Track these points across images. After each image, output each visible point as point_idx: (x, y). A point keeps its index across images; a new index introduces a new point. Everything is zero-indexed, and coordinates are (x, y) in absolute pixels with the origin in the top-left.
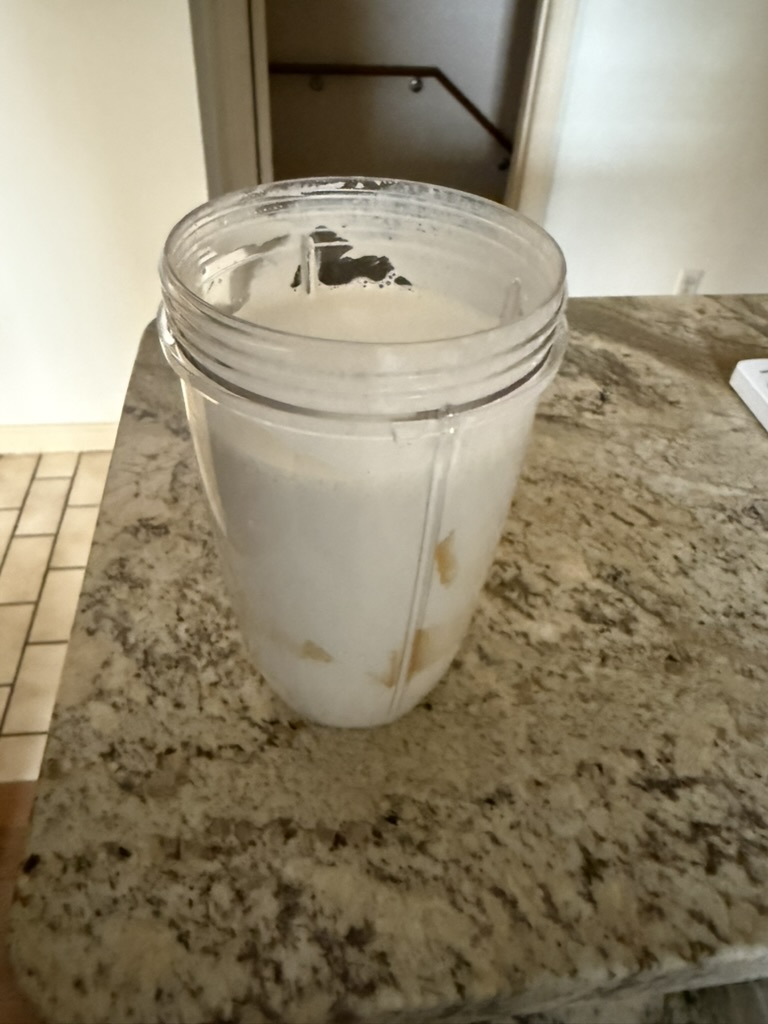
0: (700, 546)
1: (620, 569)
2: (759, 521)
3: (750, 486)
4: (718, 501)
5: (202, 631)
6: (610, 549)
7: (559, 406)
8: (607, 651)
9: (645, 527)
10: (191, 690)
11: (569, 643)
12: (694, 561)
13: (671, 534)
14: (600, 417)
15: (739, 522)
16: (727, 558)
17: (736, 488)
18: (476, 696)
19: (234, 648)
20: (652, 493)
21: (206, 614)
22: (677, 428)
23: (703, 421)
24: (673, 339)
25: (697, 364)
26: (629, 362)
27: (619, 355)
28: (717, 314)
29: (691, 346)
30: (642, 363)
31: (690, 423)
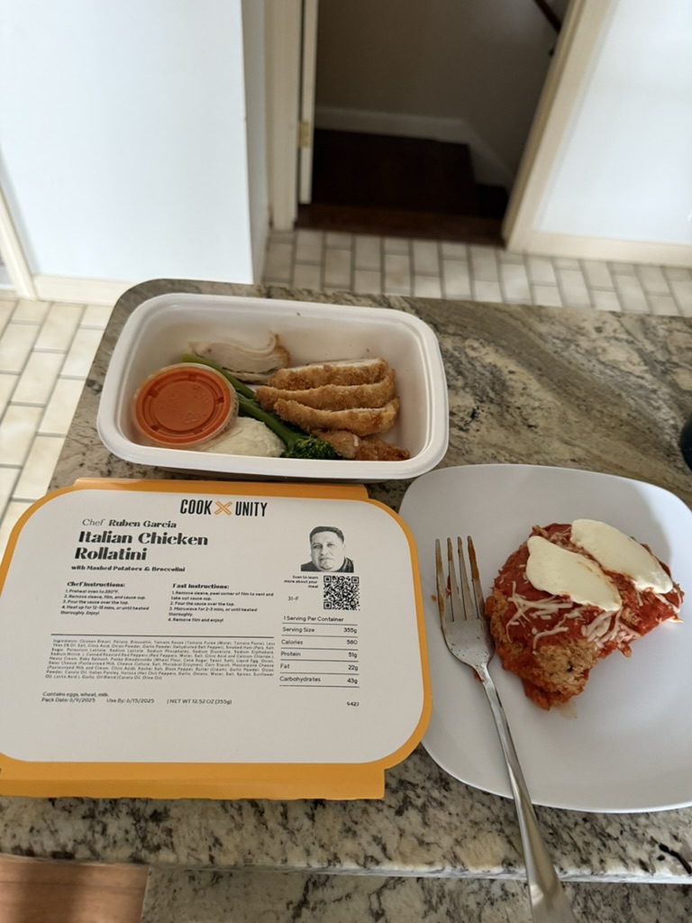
14: (462, 434)
22: (524, 453)
23: (550, 448)
24: (561, 359)
25: (570, 387)
26: (511, 379)
27: (505, 371)
28: (612, 334)
29: (573, 368)
30: (521, 382)
31: (537, 449)
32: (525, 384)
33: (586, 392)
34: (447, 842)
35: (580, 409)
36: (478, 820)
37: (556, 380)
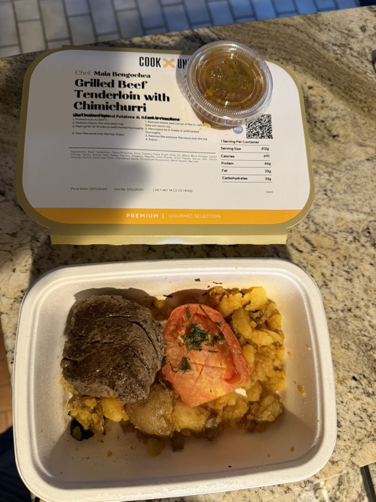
0: (336, 264)
2: (369, 239)
3: (369, 211)
4: (350, 225)
9: (309, 253)
12: (332, 275)
13: (322, 256)
15: (359, 241)
16: (349, 270)
17: (361, 212)
20: (315, 224)
22: (335, 162)
23: (351, 153)
24: (342, 65)
25: (354, 92)
26: (311, 95)
27: (306, 89)
28: (374, 31)
29: (353, 72)
30: (319, 95)
31: (343, 156)
32: (322, 97)
33: (365, 93)
34: (346, 456)
35: (364, 111)
36: (360, 438)
37: (343, 88)
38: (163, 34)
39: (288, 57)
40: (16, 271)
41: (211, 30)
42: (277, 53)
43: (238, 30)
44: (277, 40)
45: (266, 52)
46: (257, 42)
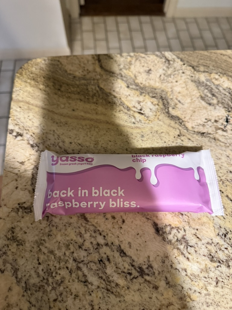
1: (228, 231)
5: (49, 270)
6: (224, 218)
7: (208, 126)
8: (219, 278)
10: (46, 304)
11: (204, 274)
14: (225, 133)
18: (163, 305)
19: (63, 280)
21: (50, 261)
38: (142, 53)
39: (223, 72)
40: (18, 189)
41: (173, 54)
42: (216, 70)
43: (190, 55)
44: (216, 62)
45: (209, 68)
46: (203, 62)
